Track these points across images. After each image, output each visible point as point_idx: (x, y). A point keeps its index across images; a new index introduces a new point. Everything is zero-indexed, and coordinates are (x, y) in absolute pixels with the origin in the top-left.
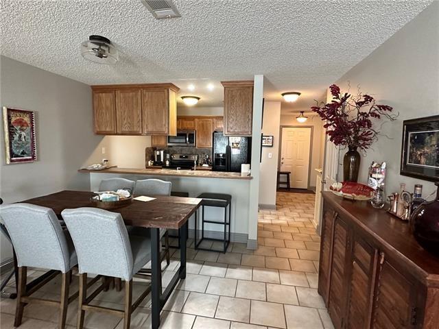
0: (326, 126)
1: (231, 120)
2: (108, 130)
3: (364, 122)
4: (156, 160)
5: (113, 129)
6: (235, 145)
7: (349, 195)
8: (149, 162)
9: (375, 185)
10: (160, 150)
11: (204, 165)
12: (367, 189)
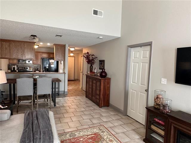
0: (86, 60)
1: (57, 56)
2: (6, 57)
3: (93, 60)
4: (12, 70)
5: (9, 57)
6: (52, 63)
7: (91, 74)
8: (9, 71)
9: (95, 71)
10: (15, 65)
11: (37, 71)
12: (94, 73)
